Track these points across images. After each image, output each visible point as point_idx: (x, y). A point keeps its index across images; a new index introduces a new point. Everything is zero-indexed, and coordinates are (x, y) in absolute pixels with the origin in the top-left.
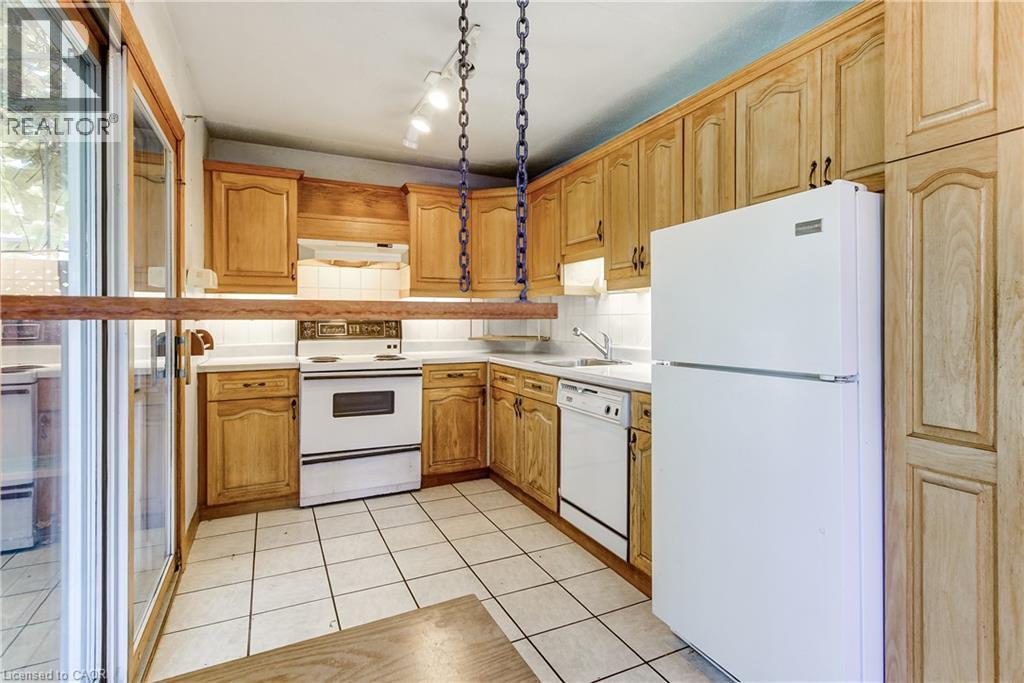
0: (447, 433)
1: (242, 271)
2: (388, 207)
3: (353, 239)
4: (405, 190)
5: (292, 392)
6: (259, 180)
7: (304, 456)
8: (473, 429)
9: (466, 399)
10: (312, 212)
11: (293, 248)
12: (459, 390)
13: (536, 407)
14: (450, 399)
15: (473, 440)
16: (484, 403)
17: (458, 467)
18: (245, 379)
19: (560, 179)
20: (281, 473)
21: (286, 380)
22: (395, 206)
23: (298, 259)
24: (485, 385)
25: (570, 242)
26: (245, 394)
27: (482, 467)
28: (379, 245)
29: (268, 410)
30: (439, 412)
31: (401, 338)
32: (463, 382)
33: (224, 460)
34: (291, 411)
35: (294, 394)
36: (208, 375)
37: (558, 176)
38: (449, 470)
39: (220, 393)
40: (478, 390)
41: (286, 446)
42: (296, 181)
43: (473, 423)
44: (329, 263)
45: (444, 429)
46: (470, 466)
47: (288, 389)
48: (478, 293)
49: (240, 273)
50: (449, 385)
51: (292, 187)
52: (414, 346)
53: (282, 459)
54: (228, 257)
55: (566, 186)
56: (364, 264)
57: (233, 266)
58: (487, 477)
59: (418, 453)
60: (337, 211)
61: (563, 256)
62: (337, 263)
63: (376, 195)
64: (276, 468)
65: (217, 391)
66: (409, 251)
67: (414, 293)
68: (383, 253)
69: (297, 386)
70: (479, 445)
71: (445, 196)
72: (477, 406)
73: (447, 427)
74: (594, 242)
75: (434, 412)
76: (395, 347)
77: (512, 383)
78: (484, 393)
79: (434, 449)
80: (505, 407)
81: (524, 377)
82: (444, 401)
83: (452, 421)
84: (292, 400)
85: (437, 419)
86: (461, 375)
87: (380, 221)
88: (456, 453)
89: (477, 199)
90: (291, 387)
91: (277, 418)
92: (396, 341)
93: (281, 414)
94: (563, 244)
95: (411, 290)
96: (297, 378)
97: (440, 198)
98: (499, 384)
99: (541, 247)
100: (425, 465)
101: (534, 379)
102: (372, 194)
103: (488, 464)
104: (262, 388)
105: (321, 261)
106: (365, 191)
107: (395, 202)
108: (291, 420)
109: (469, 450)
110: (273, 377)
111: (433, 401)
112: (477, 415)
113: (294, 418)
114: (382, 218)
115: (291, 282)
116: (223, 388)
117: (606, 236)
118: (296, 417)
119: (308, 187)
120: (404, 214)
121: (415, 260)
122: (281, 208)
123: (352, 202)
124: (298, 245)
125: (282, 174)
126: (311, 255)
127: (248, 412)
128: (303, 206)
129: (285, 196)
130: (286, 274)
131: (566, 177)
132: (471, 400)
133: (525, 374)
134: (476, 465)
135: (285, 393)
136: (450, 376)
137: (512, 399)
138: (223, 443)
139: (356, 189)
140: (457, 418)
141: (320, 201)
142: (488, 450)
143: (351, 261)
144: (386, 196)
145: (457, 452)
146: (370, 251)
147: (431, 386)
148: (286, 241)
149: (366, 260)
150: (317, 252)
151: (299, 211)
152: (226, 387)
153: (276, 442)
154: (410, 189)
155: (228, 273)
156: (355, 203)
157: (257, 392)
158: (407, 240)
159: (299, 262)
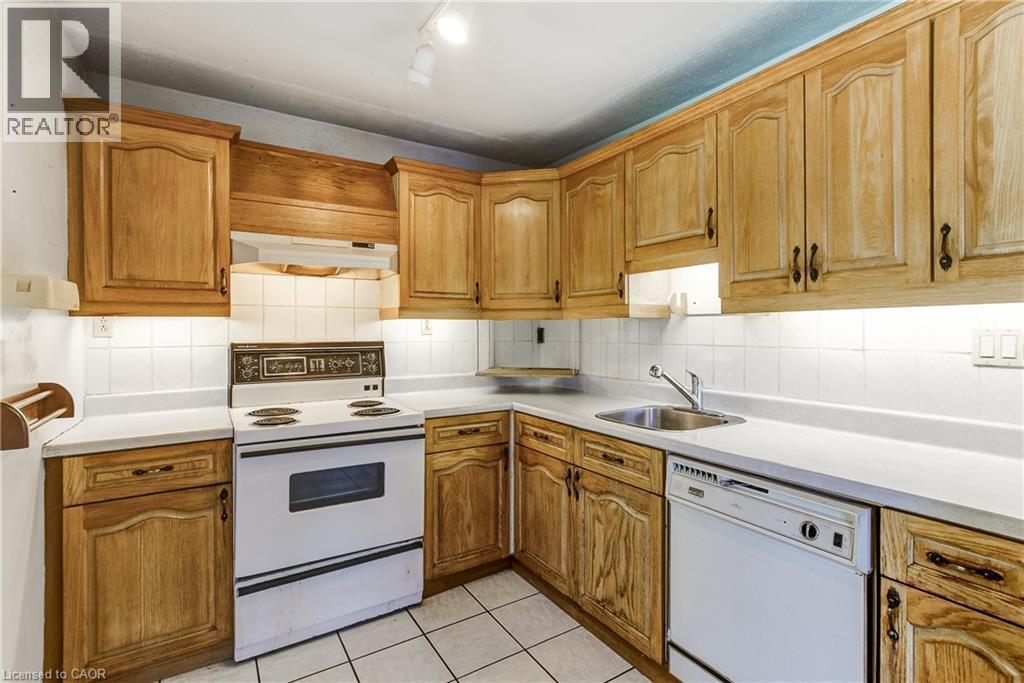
0: (458, 515)
1: (135, 280)
2: (367, 191)
3: (317, 235)
4: (391, 168)
5: (220, 477)
6: (165, 135)
7: (240, 580)
8: (492, 506)
9: (482, 464)
10: (253, 192)
11: (224, 247)
12: (473, 452)
13: (611, 489)
14: (461, 465)
15: (492, 523)
16: (506, 468)
17: (473, 561)
18: (136, 462)
19: (624, 154)
20: (202, 611)
21: (210, 457)
22: (377, 190)
23: (231, 263)
24: (508, 443)
25: (640, 243)
26: (137, 486)
27: (503, 556)
28: (355, 245)
29: (178, 510)
30: (447, 486)
31: (384, 375)
32: (478, 440)
33: (96, 604)
34: (219, 509)
35: (225, 480)
36: (66, 462)
37: (620, 149)
38: (461, 567)
39: (88, 489)
40: (498, 449)
41: (211, 566)
42: (228, 143)
43: (492, 498)
44: (280, 269)
45: (455, 509)
46: (487, 558)
47: (215, 472)
48: (489, 313)
49: (132, 282)
50: (460, 446)
51: (223, 151)
52: (401, 386)
53: (204, 587)
54: (111, 258)
55: (635, 162)
56: (331, 272)
57: (121, 273)
58: (510, 568)
59: (420, 552)
60: (294, 192)
61: (627, 263)
62: (292, 270)
63: (347, 173)
64: (195, 603)
65: (82, 486)
66: (398, 253)
67: (404, 313)
68: (360, 257)
69: (229, 467)
70: (500, 526)
71: (446, 179)
72: (497, 472)
73: (457, 505)
74: (696, 241)
75: (440, 487)
76: (375, 387)
77: (561, 446)
78: (506, 452)
79: (440, 540)
80: (542, 476)
81: (585, 441)
82: (454, 469)
83: (465, 498)
84: (220, 490)
85: (444, 496)
86: (477, 431)
87: (356, 209)
88: (468, 541)
89: (489, 185)
90: (218, 468)
91: (193, 522)
92: (377, 380)
93: (200, 514)
94: (629, 245)
95: (400, 309)
96: (229, 452)
97: (440, 182)
98: (534, 443)
99: (587, 250)
100: (428, 565)
101: (607, 446)
102: (345, 172)
103: (512, 551)
104: (169, 474)
105: (268, 266)
106: (334, 166)
107: (379, 186)
108: (219, 521)
109: (487, 535)
110: (187, 456)
111: (438, 471)
112: (497, 485)
113: (224, 519)
114: (358, 206)
115: (218, 298)
116: (95, 482)
117: (722, 230)
118: (227, 516)
119: (246, 155)
120: (390, 202)
121: (407, 267)
122: (203, 182)
123: (315, 180)
124: (231, 241)
125: (205, 129)
126: (252, 255)
127: (140, 518)
128: (238, 183)
129: (209, 165)
130: (211, 284)
131: (635, 149)
132: (490, 465)
133: (584, 435)
134: (496, 556)
135: (209, 479)
136: (461, 433)
137: (560, 468)
138: (95, 575)
139: (321, 162)
140: (471, 493)
141: (267, 177)
142: (512, 532)
143: (311, 267)
144: (364, 175)
145: (471, 539)
146: (340, 251)
147: (436, 448)
148: (211, 237)
149: (334, 266)
150: (261, 251)
151: (233, 189)
152: (100, 478)
153: (193, 559)
154: (399, 166)
155: (110, 283)
156: (321, 183)
157: (161, 481)
158: (394, 238)
159: (232, 267)
